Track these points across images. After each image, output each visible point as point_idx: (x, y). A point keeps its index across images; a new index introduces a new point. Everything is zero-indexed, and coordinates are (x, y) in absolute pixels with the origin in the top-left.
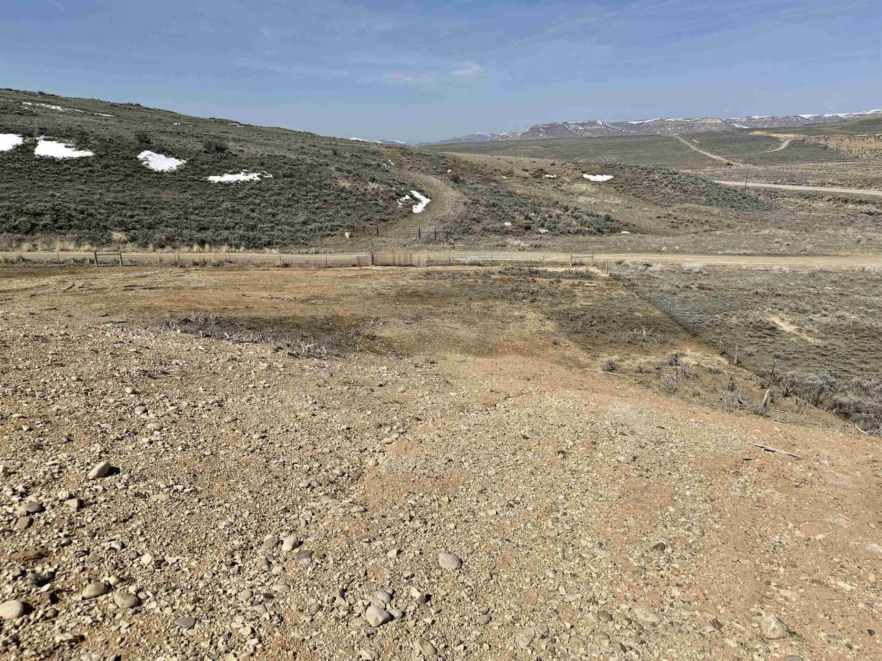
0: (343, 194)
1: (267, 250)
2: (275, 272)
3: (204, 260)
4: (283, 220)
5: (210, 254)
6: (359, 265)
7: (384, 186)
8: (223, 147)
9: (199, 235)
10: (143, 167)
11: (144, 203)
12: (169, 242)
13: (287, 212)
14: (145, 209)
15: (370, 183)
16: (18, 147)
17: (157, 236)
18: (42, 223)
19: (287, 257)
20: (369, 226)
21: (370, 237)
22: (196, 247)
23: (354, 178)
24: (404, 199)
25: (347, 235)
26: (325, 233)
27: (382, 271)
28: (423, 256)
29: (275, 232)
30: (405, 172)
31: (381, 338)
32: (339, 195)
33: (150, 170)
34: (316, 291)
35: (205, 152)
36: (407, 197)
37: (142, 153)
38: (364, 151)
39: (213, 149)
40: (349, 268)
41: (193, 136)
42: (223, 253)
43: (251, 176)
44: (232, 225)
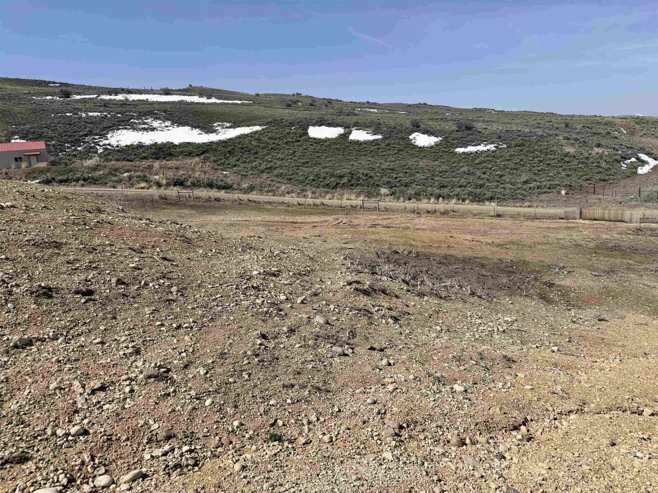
0: (567, 159)
1: (487, 203)
2: (488, 220)
3: (435, 209)
4: (508, 180)
5: (442, 205)
6: (567, 218)
7: (609, 150)
8: (471, 126)
9: (437, 191)
10: (412, 144)
11: (406, 169)
12: (417, 196)
13: (513, 173)
14: (406, 173)
15: (595, 149)
16: (341, 135)
17: (409, 192)
18: (342, 182)
19: (501, 209)
20: (586, 185)
21: (586, 195)
22: (432, 200)
23: (580, 145)
24: (629, 161)
25: (563, 192)
26: (542, 191)
27: (588, 224)
28: (638, 213)
29: (498, 190)
30: (637, 138)
31: (559, 286)
32: (562, 159)
33: (415, 146)
34: (515, 238)
35: (457, 131)
36: (633, 159)
37: (413, 135)
38: (597, 123)
39: (463, 128)
40: (556, 220)
41: (452, 120)
42: (452, 204)
43: (488, 147)
44: (465, 184)
